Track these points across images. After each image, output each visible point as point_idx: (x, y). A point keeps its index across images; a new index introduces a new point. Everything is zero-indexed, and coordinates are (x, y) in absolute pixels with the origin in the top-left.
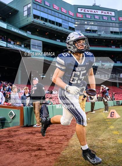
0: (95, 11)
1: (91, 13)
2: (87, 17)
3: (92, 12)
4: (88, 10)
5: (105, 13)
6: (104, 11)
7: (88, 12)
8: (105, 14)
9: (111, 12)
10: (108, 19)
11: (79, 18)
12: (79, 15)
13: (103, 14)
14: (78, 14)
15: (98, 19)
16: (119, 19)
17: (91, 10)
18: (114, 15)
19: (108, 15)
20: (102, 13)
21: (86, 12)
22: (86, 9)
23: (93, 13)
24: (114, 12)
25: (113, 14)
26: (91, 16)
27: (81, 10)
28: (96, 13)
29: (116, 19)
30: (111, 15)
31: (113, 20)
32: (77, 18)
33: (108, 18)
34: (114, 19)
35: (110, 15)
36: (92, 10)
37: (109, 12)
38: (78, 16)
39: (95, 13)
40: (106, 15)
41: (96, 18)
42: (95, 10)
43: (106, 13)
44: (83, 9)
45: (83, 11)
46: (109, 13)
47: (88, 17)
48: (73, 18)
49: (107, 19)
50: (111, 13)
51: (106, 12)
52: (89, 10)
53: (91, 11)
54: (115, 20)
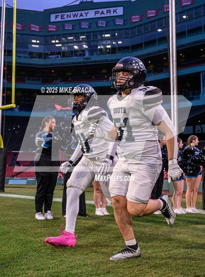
0: (81, 14)
1: (75, 18)
2: (66, 28)
3: (77, 16)
4: (69, 14)
5: (103, 13)
6: (100, 10)
7: (69, 19)
8: (103, 15)
9: (115, 9)
10: (106, 25)
11: (52, 33)
12: (52, 28)
13: (98, 16)
14: (49, 26)
15: (87, 27)
16: (131, 20)
17: (74, 13)
18: (122, 14)
19: (109, 15)
20: (95, 13)
21: (66, 19)
22: (66, 14)
23: (78, 18)
24: (122, 8)
25: (120, 11)
26: (73, 25)
27: (56, 17)
28: (85, 17)
29: (124, 21)
30: (115, 14)
31: (117, 25)
32: (48, 34)
33: (106, 22)
34: (120, 22)
35: (112, 14)
36: (76, 13)
37: (112, 9)
38: (50, 30)
39: (81, 18)
40: (106, 15)
41: (82, 27)
42: (83, 12)
43: (105, 12)
44: (60, 14)
45: (59, 19)
46: (112, 12)
47: (68, 27)
48: (40, 36)
49: (104, 25)
50: (114, 11)
51: (105, 10)
52: (71, 13)
53: (75, 15)
54: (122, 24)
